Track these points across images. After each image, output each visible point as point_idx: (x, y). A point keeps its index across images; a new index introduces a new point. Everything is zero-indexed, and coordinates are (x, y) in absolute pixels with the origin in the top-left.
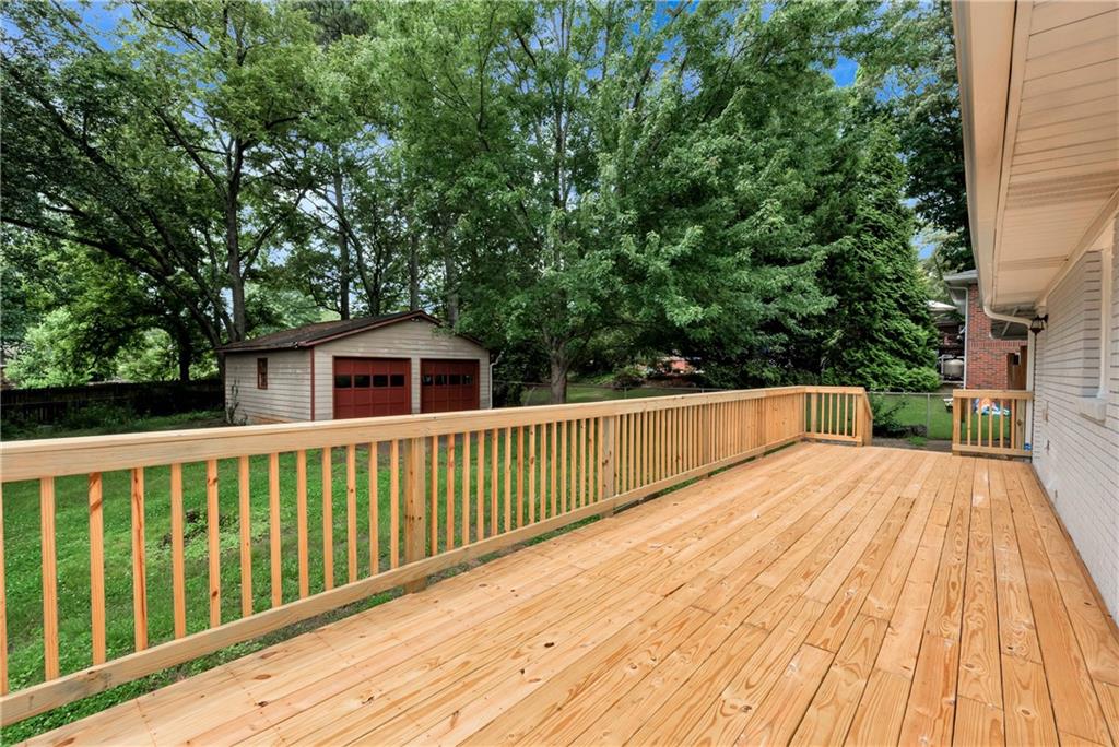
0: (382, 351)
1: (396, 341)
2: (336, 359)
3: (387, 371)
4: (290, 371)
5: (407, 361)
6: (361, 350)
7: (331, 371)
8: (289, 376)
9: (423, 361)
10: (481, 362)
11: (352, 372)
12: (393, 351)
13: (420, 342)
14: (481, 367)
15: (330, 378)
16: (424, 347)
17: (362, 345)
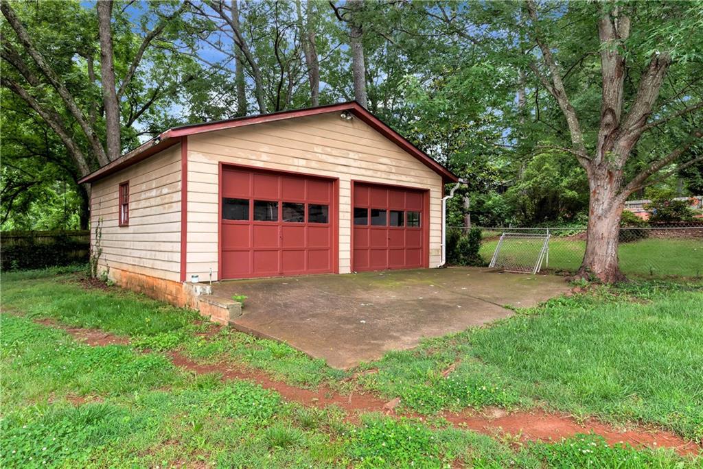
0: (296, 162)
1: (319, 149)
2: (226, 168)
3: (304, 197)
4: (154, 193)
5: (333, 181)
6: (264, 157)
7: (216, 189)
8: (153, 202)
9: (357, 185)
10: (432, 194)
11: (249, 190)
12: (314, 164)
13: (352, 155)
14: (432, 201)
15: (214, 199)
16: (357, 164)
17: (266, 148)
